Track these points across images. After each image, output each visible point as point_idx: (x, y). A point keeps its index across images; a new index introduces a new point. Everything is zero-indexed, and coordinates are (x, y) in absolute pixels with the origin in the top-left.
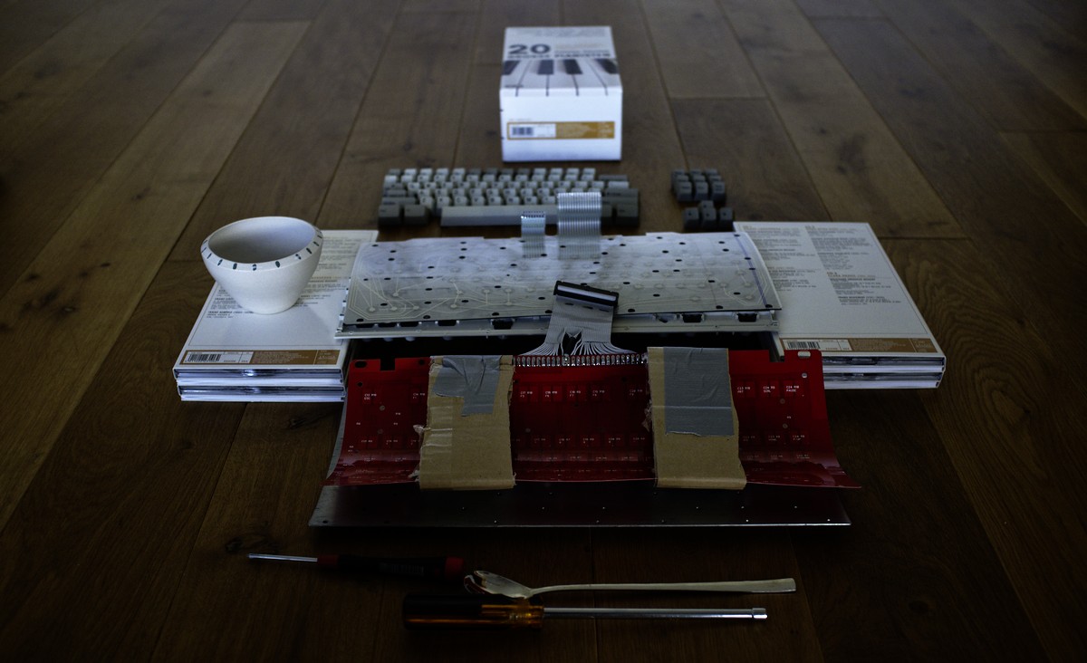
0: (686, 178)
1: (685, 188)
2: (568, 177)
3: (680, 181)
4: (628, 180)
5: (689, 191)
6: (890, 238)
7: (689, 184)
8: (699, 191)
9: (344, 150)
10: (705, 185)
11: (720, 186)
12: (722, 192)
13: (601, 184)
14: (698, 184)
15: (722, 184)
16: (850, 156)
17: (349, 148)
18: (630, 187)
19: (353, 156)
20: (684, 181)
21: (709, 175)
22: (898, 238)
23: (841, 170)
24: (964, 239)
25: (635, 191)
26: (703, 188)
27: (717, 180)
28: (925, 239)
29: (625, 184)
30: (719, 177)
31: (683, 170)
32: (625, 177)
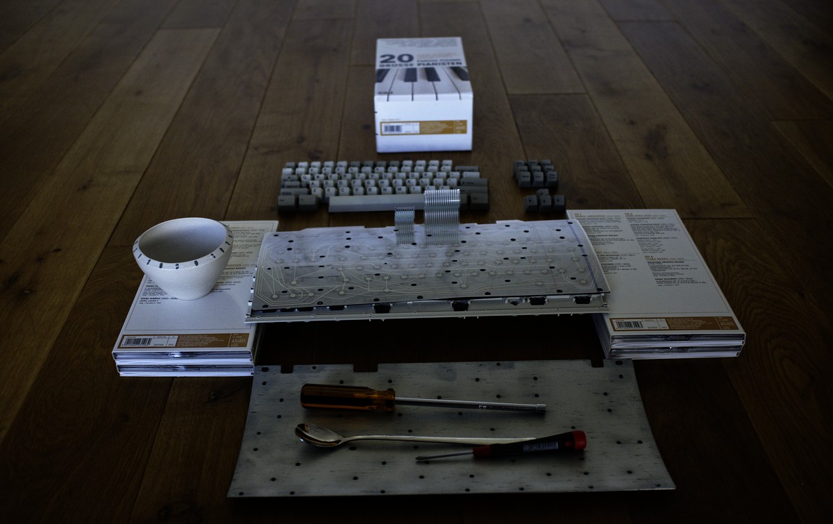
0: (526, 168)
1: (525, 177)
2: (430, 168)
3: (521, 170)
4: (479, 171)
5: (529, 179)
6: (692, 220)
7: (528, 174)
8: (536, 179)
9: (249, 143)
10: (541, 174)
11: (553, 175)
12: (555, 180)
13: (457, 174)
14: (536, 174)
15: (555, 173)
16: (654, 143)
17: (253, 142)
18: (481, 177)
19: (256, 149)
20: (524, 171)
21: (544, 164)
22: (696, 219)
23: (648, 157)
24: (750, 219)
25: (485, 180)
26: (540, 176)
27: (550, 169)
28: (719, 219)
29: (477, 174)
30: (552, 167)
31: (523, 162)
32: (476, 168)
